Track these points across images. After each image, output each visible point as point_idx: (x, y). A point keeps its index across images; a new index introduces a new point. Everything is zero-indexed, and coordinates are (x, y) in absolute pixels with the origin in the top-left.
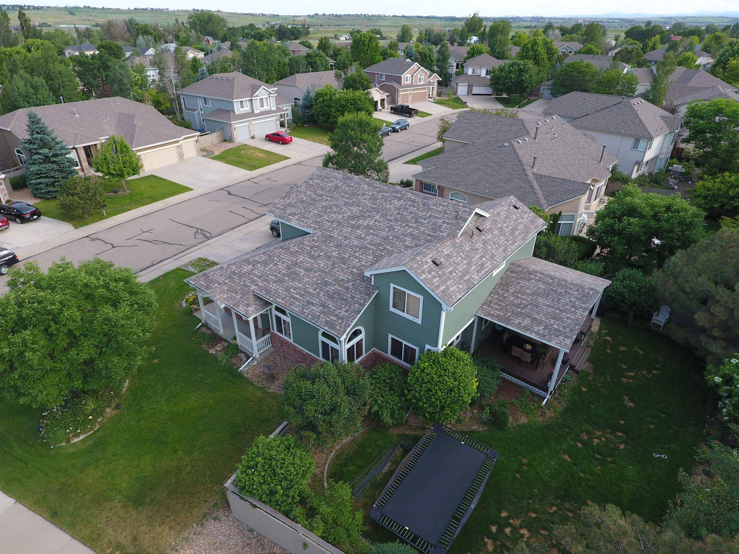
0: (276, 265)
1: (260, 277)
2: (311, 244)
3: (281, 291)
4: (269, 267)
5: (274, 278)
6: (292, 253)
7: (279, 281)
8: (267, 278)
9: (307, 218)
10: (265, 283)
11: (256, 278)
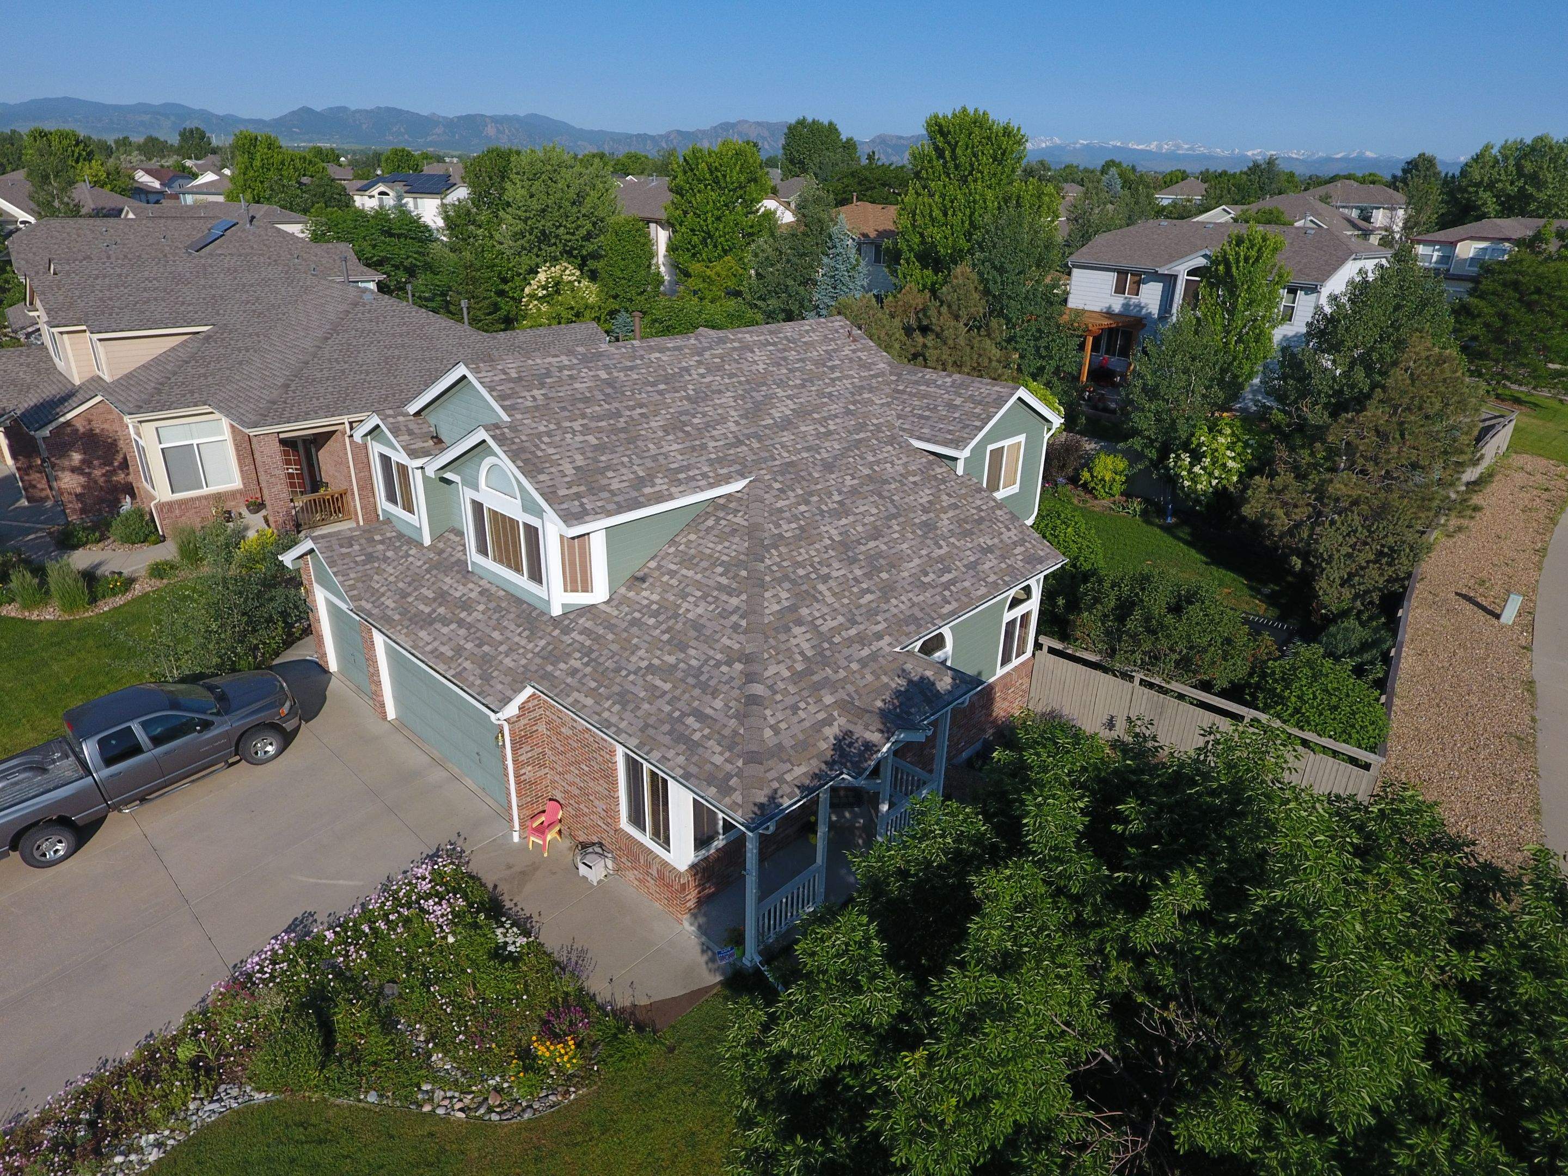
0: (825, 578)
1: (853, 622)
2: (793, 500)
3: (921, 598)
4: (827, 593)
5: (869, 597)
6: (798, 538)
7: (887, 591)
8: (863, 610)
9: (688, 468)
10: (879, 618)
11: (853, 632)
